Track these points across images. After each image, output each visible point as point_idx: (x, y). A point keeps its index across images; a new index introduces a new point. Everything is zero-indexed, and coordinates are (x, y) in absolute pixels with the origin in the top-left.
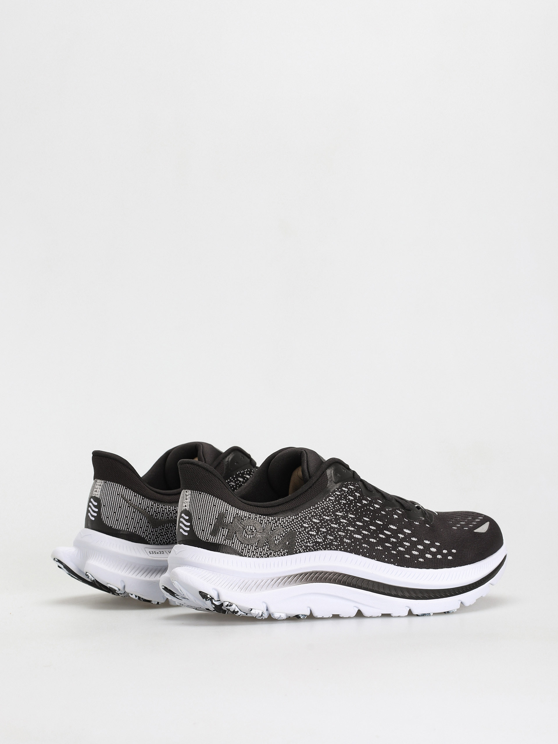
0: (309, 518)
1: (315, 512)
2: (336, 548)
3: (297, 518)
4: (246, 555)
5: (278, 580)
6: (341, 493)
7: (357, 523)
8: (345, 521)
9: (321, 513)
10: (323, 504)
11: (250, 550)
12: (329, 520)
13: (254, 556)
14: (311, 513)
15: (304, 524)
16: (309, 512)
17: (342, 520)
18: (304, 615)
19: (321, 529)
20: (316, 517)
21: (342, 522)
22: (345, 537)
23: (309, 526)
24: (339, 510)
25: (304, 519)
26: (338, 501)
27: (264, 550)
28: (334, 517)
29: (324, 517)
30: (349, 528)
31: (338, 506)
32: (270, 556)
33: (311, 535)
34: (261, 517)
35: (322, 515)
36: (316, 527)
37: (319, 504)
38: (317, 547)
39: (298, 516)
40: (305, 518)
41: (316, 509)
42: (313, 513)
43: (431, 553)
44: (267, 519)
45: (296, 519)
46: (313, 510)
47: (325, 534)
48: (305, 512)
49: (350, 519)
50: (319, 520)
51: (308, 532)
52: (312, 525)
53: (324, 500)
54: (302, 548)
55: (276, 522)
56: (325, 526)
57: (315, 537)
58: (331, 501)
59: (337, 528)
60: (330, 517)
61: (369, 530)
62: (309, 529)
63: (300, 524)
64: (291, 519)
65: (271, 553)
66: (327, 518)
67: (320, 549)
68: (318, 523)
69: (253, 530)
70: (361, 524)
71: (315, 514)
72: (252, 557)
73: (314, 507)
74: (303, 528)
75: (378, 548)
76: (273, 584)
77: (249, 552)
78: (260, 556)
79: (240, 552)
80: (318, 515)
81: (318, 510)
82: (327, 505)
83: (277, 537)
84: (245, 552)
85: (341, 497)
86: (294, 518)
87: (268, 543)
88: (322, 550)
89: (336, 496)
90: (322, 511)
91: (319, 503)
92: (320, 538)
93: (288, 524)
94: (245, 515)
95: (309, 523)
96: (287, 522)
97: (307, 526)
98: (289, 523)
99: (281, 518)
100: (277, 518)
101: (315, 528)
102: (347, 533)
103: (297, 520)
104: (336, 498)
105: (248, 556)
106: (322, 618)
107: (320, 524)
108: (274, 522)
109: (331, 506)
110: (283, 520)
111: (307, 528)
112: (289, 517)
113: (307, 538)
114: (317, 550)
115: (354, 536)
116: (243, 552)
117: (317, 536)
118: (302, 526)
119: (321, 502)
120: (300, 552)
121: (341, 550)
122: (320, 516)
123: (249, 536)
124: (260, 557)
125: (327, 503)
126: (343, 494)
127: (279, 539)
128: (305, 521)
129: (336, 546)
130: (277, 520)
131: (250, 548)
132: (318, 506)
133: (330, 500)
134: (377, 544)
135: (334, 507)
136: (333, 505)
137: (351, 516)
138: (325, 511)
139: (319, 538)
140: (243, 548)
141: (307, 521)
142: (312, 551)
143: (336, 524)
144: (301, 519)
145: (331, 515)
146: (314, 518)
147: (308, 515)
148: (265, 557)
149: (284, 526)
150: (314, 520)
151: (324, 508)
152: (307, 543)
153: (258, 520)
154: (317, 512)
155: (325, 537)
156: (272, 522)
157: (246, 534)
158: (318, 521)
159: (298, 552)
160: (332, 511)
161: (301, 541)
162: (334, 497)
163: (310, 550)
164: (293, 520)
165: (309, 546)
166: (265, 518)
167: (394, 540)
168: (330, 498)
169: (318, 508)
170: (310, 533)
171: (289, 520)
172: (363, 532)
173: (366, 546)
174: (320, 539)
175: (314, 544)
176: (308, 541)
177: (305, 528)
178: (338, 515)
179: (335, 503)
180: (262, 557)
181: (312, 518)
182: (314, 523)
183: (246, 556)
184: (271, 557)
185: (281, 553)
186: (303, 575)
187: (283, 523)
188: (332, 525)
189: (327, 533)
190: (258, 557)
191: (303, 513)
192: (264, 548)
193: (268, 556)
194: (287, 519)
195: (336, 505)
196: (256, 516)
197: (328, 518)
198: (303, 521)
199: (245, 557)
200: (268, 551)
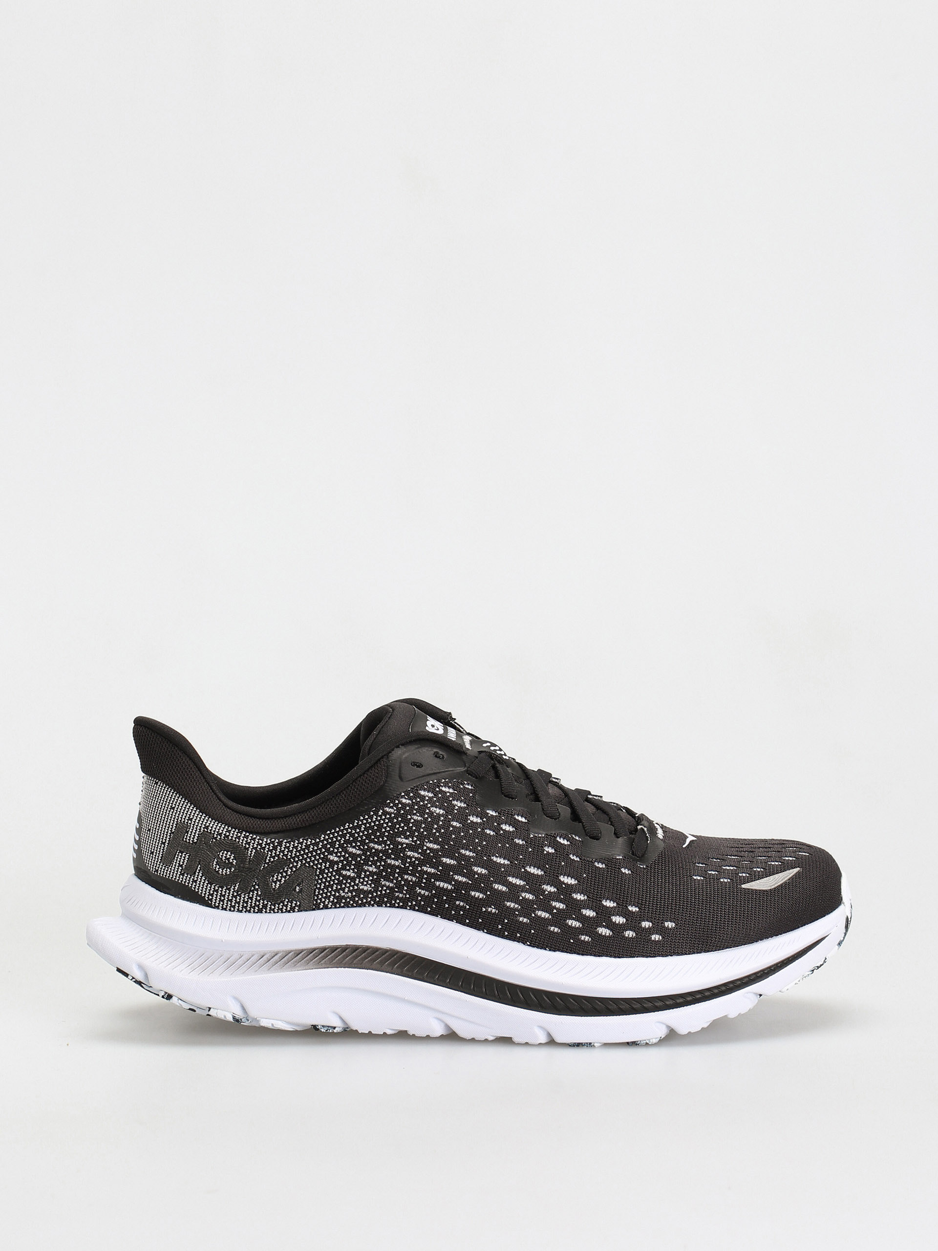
0: (341, 846)
1: (352, 835)
2: (401, 904)
3: (317, 844)
4: (217, 905)
5: (274, 958)
6: (414, 801)
7: (444, 860)
8: (416, 855)
9: (364, 838)
10: (370, 820)
11: (224, 896)
12: (381, 851)
13: (232, 909)
14: (344, 836)
15: (329, 856)
16: (341, 833)
17: (409, 853)
18: (328, 1026)
19: (366, 868)
20: (354, 844)
21: (410, 858)
22: (418, 884)
23: (340, 860)
24: (403, 833)
25: (329, 846)
26: (404, 817)
27: (251, 899)
28: (392, 846)
29: (372, 845)
30: (425, 869)
31: (402, 825)
32: (265, 910)
33: (346, 877)
34: (247, 837)
35: (367, 841)
36: (354, 862)
37: (362, 821)
38: (359, 900)
39: (318, 840)
40: (333, 844)
41: (354, 828)
42: (348, 835)
43: (611, 926)
44: (257, 841)
45: (313, 845)
46: (349, 830)
47: (375, 877)
48: (333, 834)
49: (428, 852)
50: (360, 849)
51: (338, 872)
52: (346, 859)
53: (372, 813)
54: (329, 900)
55: (275, 848)
56: (374, 863)
57: (355, 883)
58: (388, 816)
59: (398, 867)
60: (384, 846)
61: (470, 874)
62: (340, 866)
63: (322, 856)
64: (305, 844)
65: (265, 906)
66: (376, 846)
67: (370, 904)
68: (360, 856)
69: (231, 861)
70: (453, 862)
71: (351, 839)
72: (230, 910)
73: (351, 825)
74: (328, 864)
75: (490, 909)
76: (262, 964)
77: (223, 901)
78: (245, 910)
79: (207, 899)
80: (359, 841)
81: (358, 830)
82: (377, 823)
83: (276, 877)
84: (215, 900)
85: (412, 808)
86: (309, 843)
87: (258, 886)
88: (373, 906)
89: (400, 806)
90: (366, 833)
91: (362, 818)
92: (365, 883)
93: (298, 854)
94: (219, 831)
95: (339, 854)
96: (295, 850)
97: (336, 859)
98: (299, 851)
99: (285, 841)
100: (277, 841)
101: (353, 865)
102: (420, 878)
103: (316, 848)
104: (398, 810)
105: (221, 908)
106: (370, 1036)
107: (363, 857)
108: (271, 848)
109: (385, 825)
110: (288, 845)
111: (337, 863)
112: (301, 841)
113: (336, 882)
114: (363, 905)
115: (438, 883)
116: (211, 901)
117: (358, 880)
118: (325, 860)
119: (367, 817)
120: (326, 907)
121: (412, 908)
122: (363, 843)
123: (224, 870)
124: (245, 912)
125: (379, 818)
126: (417, 803)
127: (280, 881)
128: (332, 849)
129: (401, 899)
130: (276, 844)
131: (224, 893)
132: (360, 823)
133: (385, 813)
134: (486, 902)
135: (393, 828)
136: (390, 824)
137: (431, 845)
138: (374, 833)
139: (362, 883)
140: (212, 892)
141: (336, 851)
142: (353, 906)
143: (396, 859)
144: (324, 846)
145: (385, 842)
146: (350, 846)
147: (339, 838)
148: (254, 912)
149: (289, 857)
150: (351, 850)
151: (372, 828)
152: (337, 890)
153: (241, 841)
154: (357, 835)
155: (376, 882)
156: (268, 847)
157: (218, 867)
158: (359, 852)
159: (321, 907)
160: (387, 834)
161: (326, 887)
162: (395, 809)
163: (347, 905)
164: (307, 847)
165: (343, 897)
166: (254, 839)
167: (530, 896)
168: (387, 809)
169: (359, 827)
170: (344, 872)
171: (300, 846)
172: (456, 877)
173: (462, 904)
174: (366, 885)
175: (354, 894)
176: (339, 887)
177: (333, 863)
178: (402, 844)
179: (395, 821)
180: (249, 912)
181: (345, 845)
182: (350, 854)
183: (218, 907)
184: (266, 912)
185: (286, 906)
186: (327, 951)
187: (287, 850)
188: (389, 861)
189: (379, 874)
190: (241, 911)
191: (328, 835)
192: (251, 896)
193: (260, 911)
194: (296, 845)
195: (399, 823)
196: (239, 835)
197: (380, 847)
198: (328, 850)
199: (215, 910)
200: (259, 901)
